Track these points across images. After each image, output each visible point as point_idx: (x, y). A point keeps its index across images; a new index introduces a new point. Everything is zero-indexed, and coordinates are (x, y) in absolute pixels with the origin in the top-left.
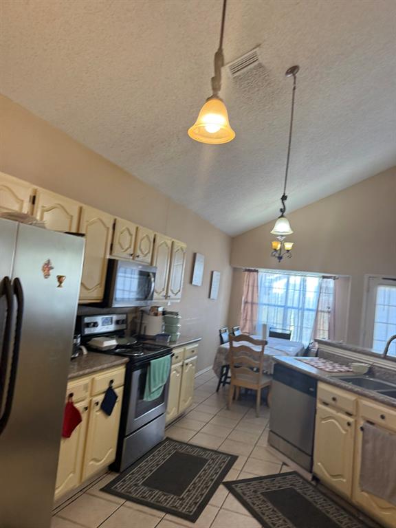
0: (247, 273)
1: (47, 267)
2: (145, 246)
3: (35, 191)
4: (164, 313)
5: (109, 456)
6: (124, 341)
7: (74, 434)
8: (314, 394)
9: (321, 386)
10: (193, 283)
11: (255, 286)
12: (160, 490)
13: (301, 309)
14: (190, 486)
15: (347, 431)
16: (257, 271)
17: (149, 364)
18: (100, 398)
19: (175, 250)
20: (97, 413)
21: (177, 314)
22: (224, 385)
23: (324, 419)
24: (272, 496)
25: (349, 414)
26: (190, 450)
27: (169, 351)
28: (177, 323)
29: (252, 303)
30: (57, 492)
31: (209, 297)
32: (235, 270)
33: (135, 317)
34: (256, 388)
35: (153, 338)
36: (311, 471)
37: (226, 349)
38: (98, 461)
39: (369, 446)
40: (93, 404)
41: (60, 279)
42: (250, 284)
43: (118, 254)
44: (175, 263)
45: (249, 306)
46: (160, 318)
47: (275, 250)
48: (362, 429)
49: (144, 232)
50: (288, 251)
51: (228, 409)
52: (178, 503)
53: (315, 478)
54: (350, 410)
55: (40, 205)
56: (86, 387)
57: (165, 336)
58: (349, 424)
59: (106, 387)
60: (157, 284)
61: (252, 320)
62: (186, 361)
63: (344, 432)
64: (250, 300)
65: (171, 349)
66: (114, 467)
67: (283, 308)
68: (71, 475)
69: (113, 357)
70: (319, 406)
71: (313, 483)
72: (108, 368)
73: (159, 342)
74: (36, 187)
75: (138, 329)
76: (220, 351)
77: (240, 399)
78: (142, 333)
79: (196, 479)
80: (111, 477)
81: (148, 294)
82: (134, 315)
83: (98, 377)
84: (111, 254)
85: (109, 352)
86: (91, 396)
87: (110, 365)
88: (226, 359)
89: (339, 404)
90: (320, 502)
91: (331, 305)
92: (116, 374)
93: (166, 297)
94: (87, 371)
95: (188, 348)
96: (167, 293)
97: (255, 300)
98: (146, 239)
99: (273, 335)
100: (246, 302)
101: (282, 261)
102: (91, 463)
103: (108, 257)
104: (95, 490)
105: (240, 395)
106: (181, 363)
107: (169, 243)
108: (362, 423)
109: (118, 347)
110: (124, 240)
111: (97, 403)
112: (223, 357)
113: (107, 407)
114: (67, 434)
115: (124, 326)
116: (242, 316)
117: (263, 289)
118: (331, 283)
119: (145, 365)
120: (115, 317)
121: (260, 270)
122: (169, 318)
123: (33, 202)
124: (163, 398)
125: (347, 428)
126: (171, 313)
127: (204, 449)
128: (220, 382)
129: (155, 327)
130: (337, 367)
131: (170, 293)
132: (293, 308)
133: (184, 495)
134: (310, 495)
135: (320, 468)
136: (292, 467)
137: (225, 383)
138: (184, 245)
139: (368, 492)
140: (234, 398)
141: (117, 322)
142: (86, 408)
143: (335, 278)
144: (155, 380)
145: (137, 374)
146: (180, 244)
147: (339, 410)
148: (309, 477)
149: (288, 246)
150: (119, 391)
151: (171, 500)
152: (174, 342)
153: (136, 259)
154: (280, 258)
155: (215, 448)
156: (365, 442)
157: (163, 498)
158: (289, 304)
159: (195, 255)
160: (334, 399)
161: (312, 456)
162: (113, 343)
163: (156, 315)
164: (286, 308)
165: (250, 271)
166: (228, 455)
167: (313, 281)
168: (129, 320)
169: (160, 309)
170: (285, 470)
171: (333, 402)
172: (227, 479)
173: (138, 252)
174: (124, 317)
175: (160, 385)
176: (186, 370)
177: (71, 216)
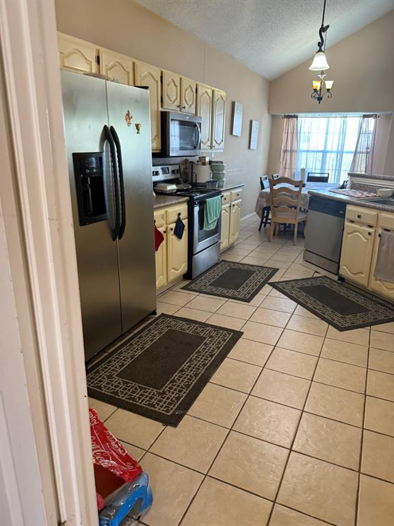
0: (285, 119)
1: (128, 117)
2: (189, 96)
3: (98, 51)
4: (210, 162)
5: (183, 268)
6: (183, 186)
7: (159, 249)
8: (343, 216)
9: (349, 207)
10: (234, 134)
11: (295, 133)
12: (222, 287)
13: (337, 152)
14: (244, 285)
15: (367, 239)
16: (296, 117)
17: (206, 202)
18: (173, 226)
19: (215, 100)
20: (172, 237)
21: (222, 162)
22: (265, 226)
23: (350, 234)
24: (303, 289)
25: (370, 227)
26: (241, 266)
27: (219, 193)
28: (223, 170)
29: (291, 151)
30: (157, 283)
31: (249, 147)
32: (274, 118)
33: (186, 168)
34: (294, 223)
35: (204, 185)
36: (337, 275)
37: (267, 193)
38: (177, 270)
39: (384, 248)
40: (168, 229)
41: (137, 126)
42: (289, 131)
43: (170, 107)
44: (216, 113)
45: (289, 154)
46: (207, 167)
47: (315, 90)
48: (380, 235)
49: (187, 82)
50: (328, 90)
51: (269, 241)
52: (236, 293)
53: (341, 279)
54: (371, 223)
55: (104, 65)
56: (162, 216)
57: (213, 182)
58: (370, 234)
59: (176, 218)
60: (204, 135)
61: (291, 169)
62: (233, 203)
63: (365, 241)
64: (289, 149)
65: (221, 192)
66: (188, 276)
67: (321, 154)
68: (162, 276)
69: (176, 197)
70: (347, 224)
71: (339, 282)
72: (175, 204)
73: (209, 187)
74: (98, 47)
75: (190, 178)
76: (261, 195)
77: (279, 235)
78: (194, 181)
79: (248, 281)
80: (187, 282)
81: (197, 144)
82: (184, 166)
83: (170, 210)
84: (162, 107)
85: (171, 194)
86: (167, 224)
87: (176, 201)
88: (267, 202)
89: (362, 220)
90: (343, 291)
91: (370, 146)
92: (182, 209)
93: (211, 147)
94: (162, 205)
95: (233, 191)
96: (211, 143)
97: (295, 148)
98: (189, 89)
99: (311, 179)
100: (286, 151)
101: (321, 102)
102: (173, 270)
103: (160, 109)
104: (178, 288)
105: (280, 231)
106: (229, 205)
107: (210, 92)
108: (380, 231)
109: (178, 190)
110: (171, 92)
111: (172, 229)
112: (265, 200)
113: (178, 232)
114: (157, 250)
115: (178, 176)
116: (282, 166)
117: (302, 135)
118: (372, 121)
119: (202, 203)
120: (171, 168)
121: (299, 115)
122: (216, 167)
123: (98, 63)
124: (217, 230)
125: (369, 237)
126: (217, 162)
127: (252, 266)
128: (262, 222)
129: (204, 175)
130: (366, 194)
131: (214, 143)
132: (332, 152)
133: (240, 289)
134: (336, 288)
135: (345, 271)
136: (323, 273)
137: (266, 223)
138: (223, 94)
139: (380, 280)
140: (274, 234)
141: (173, 172)
142: (165, 232)
143: (376, 116)
144: (210, 214)
145: (197, 209)
146: (220, 93)
147: (362, 224)
148: (336, 278)
149: (329, 84)
150: (185, 222)
151: (231, 292)
152: (222, 187)
153: (183, 110)
154: (320, 99)
155: (261, 265)
156: (381, 244)
157: (225, 291)
158: (329, 148)
159: (233, 104)
160: (359, 216)
161: (339, 263)
162: (173, 187)
163: (204, 164)
164: (324, 152)
165: (289, 117)
166: (271, 268)
167: (353, 121)
168: (182, 170)
169: (207, 160)
170: (316, 275)
171: (358, 219)
172: (271, 281)
173: (184, 104)
174: (177, 167)
175: (215, 219)
176: (233, 210)
177: (128, 72)
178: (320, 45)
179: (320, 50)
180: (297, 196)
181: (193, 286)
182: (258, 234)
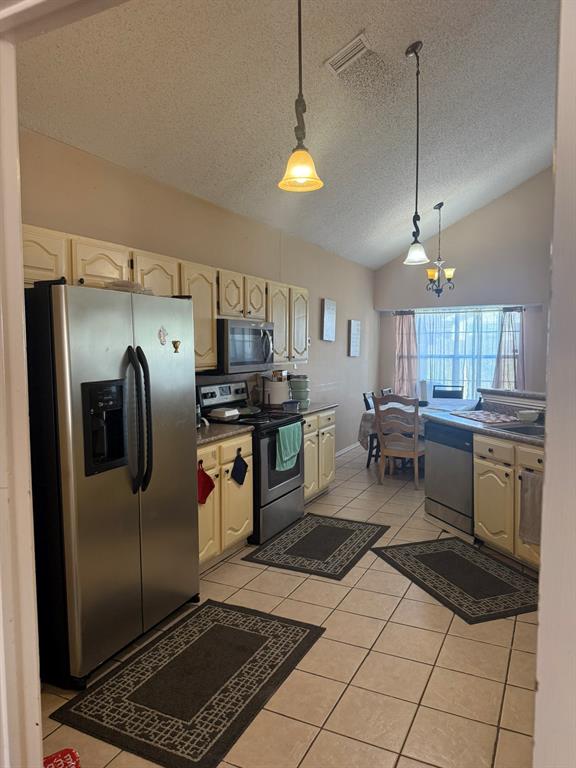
0: (398, 317)
1: (161, 334)
2: (256, 299)
3: (132, 254)
4: (289, 377)
5: (246, 527)
6: (247, 411)
7: (209, 500)
8: (470, 450)
9: (477, 438)
10: (325, 338)
11: (412, 333)
12: (303, 556)
13: (473, 357)
14: (336, 552)
15: (505, 483)
16: (413, 313)
17: (278, 431)
18: (230, 466)
19: (294, 298)
20: (229, 483)
21: (305, 377)
22: (376, 460)
23: (483, 474)
24: (422, 558)
25: (507, 465)
26: (335, 523)
27: (299, 418)
28: (306, 387)
29: (410, 357)
30: (200, 555)
31: (349, 355)
32: (382, 315)
33: (257, 386)
34: (407, 456)
35: (280, 407)
36: (473, 535)
37: (372, 415)
38: (237, 531)
39: (528, 495)
40: (223, 472)
41: (175, 344)
42: (405, 332)
43: (229, 313)
44: (296, 316)
45: (406, 361)
46: (284, 384)
47: (432, 281)
48: (520, 478)
49: (252, 282)
50: (449, 280)
51: (380, 483)
52: (322, 566)
53: (478, 541)
54: (509, 460)
55: (139, 269)
56: (214, 454)
57: (292, 403)
58: (507, 475)
59: (235, 455)
60: (278, 344)
61: (410, 380)
62: (322, 431)
63: (503, 485)
64: (405, 354)
65: (302, 416)
66: (253, 539)
67: (451, 360)
68: (211, 542)
69: (238, 426)
70: (476, 460)
71: (476, 546)
72: (234, 436)
73: (287, 410)
74: (131, 249)
75: (261, 400)
76: (365, 418)
77: (395, 473)
78: (267, 402)
79: (342, 547)
80: (252, 549)
81: (267, 355)
82: (255, 383)
83: (225, 445)
84: (219, 313)
85: (232, 422)
86: (220, 464)
87: (235, 432)
88: (372, 427)
89: (496, 455)
90: (480, 561)
91: (518, 347)
92: (245, 442)
93: (289, 358)
94: (213, 439)
95: (321, 415)
96: (290, 353)
97: (414, 352)
98: (256, 290)
99: (438, 394)
100: (401, 357)
102: (229, 532)
103: (216, 317)
104: (237, 559)
105: (396, 468)
106: (316, 433)
107: (286, 292)
108: (520, 472)
109: (241, 417)
110: (232, 296)
111: (227, 471)
112: (370, 425)
113: (238, 475)
114: (203, 500)
115: (244, 396)
116: (397, 376)
117: (422, 337)
118: (517, 316)
119: (273, 433)
120: (233, 387)
121: (416, 311)
122: (296, 382)
123: (132, 267)
124: (298, 469)
125: (506, 480)
126: (298, 377)
127: (352, 522)
128: (370, 455)
129: (280, 394)
130: (503, 417)
131: (294, 353)
132: (465, 357)
133: (329, 559)
134: (470, 555)
135: (481, 529)
136: (454, 533)
137: (377, 456)
138: (305, 292)
139: (529, 543)
140: (387, 472)
141: (237, 392)
142: (217, 476)
143: (520, 310)
144: (285, 449)
145: (264, 442)
146: (298, 291)
147: (496, 461)
148: (471, 540)
149: (449, 273)
150: (249, 460)
151: (315, 564)
152: (306, 409)
153: (249, 315)
154: (439, 291)
155: (364, 520)
156: (524, 491)
157: (307, 563)
158: (460, 352)
159: (323, 301)
160: (490, 450)
161: (472, 518)
162: (235, 412)
163: (280, 380)
164: (455, 358)
165: (402, 313)
166: (378, 526)
167: (491, 316)
168: (250, 390)
169: (285, 374)
170: (444, 536)
171: (490, 454)
172: (376, 546)
173: (250, 308)
174: (243, 385)
175: (293, 454)
176: (324, 440)
177: (172, 276)
178: (416, 234)
179: (416, 242)
180: (414, 420)
181: (259, 554)
182: (365, 472)
